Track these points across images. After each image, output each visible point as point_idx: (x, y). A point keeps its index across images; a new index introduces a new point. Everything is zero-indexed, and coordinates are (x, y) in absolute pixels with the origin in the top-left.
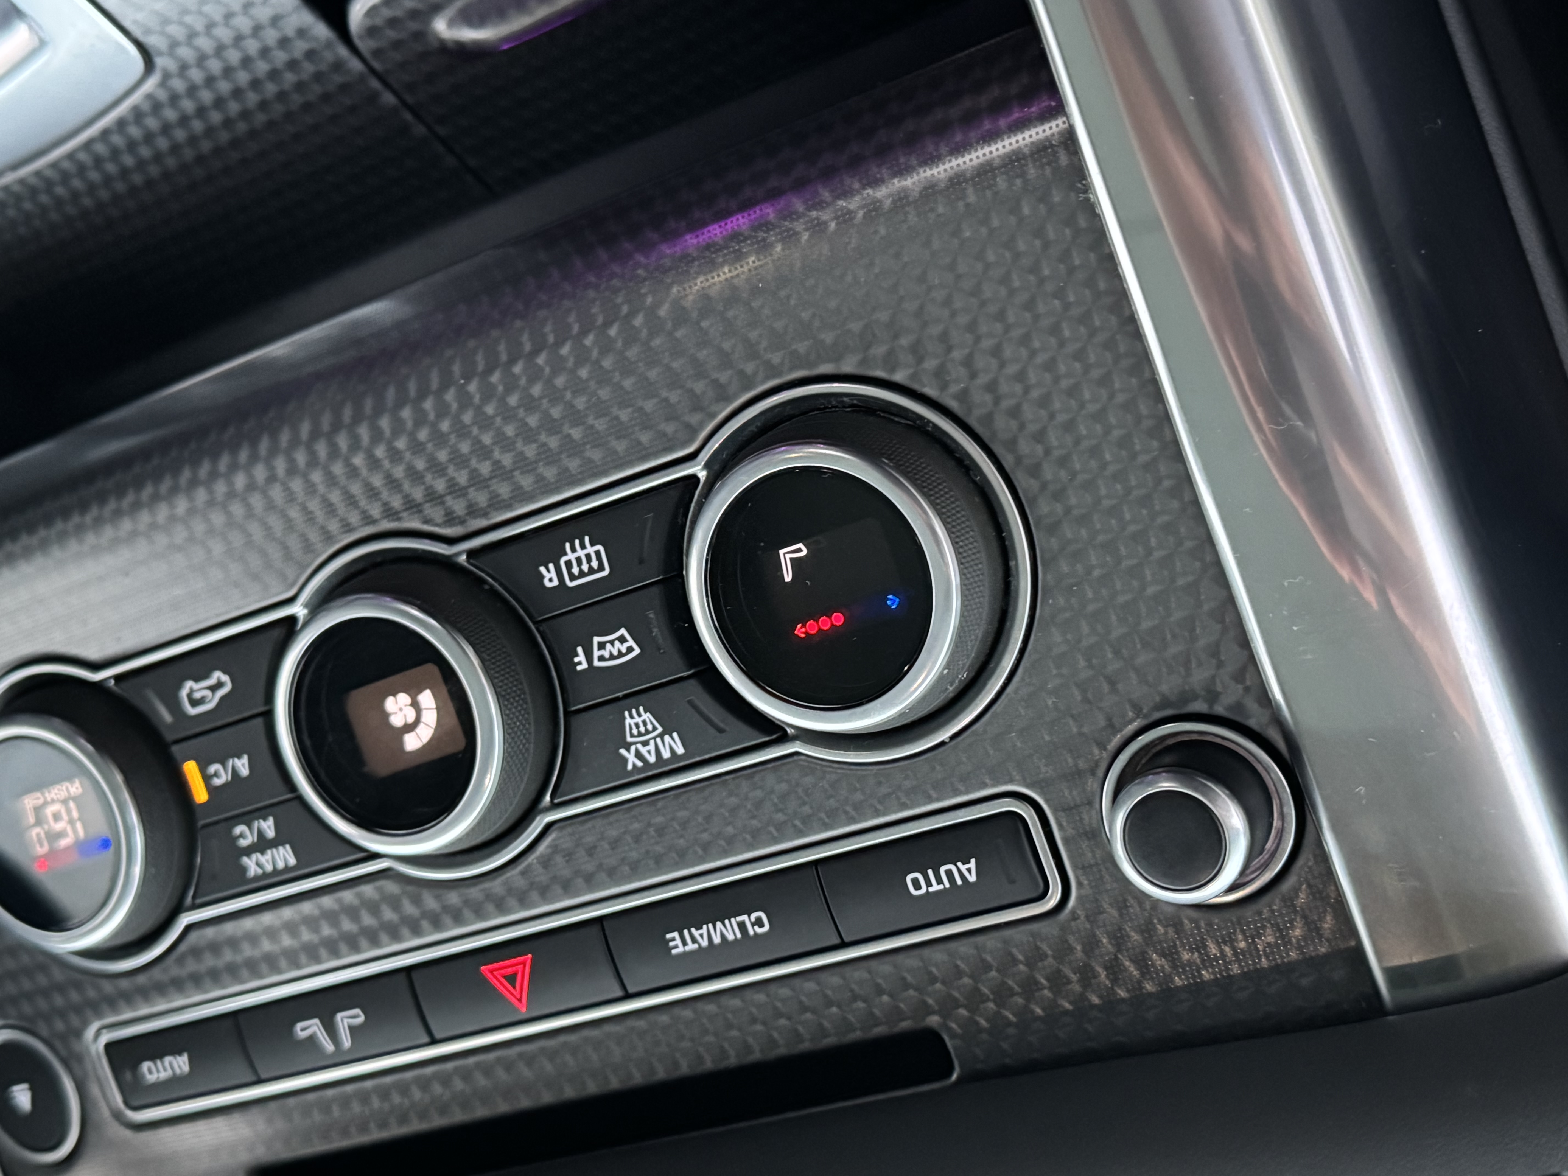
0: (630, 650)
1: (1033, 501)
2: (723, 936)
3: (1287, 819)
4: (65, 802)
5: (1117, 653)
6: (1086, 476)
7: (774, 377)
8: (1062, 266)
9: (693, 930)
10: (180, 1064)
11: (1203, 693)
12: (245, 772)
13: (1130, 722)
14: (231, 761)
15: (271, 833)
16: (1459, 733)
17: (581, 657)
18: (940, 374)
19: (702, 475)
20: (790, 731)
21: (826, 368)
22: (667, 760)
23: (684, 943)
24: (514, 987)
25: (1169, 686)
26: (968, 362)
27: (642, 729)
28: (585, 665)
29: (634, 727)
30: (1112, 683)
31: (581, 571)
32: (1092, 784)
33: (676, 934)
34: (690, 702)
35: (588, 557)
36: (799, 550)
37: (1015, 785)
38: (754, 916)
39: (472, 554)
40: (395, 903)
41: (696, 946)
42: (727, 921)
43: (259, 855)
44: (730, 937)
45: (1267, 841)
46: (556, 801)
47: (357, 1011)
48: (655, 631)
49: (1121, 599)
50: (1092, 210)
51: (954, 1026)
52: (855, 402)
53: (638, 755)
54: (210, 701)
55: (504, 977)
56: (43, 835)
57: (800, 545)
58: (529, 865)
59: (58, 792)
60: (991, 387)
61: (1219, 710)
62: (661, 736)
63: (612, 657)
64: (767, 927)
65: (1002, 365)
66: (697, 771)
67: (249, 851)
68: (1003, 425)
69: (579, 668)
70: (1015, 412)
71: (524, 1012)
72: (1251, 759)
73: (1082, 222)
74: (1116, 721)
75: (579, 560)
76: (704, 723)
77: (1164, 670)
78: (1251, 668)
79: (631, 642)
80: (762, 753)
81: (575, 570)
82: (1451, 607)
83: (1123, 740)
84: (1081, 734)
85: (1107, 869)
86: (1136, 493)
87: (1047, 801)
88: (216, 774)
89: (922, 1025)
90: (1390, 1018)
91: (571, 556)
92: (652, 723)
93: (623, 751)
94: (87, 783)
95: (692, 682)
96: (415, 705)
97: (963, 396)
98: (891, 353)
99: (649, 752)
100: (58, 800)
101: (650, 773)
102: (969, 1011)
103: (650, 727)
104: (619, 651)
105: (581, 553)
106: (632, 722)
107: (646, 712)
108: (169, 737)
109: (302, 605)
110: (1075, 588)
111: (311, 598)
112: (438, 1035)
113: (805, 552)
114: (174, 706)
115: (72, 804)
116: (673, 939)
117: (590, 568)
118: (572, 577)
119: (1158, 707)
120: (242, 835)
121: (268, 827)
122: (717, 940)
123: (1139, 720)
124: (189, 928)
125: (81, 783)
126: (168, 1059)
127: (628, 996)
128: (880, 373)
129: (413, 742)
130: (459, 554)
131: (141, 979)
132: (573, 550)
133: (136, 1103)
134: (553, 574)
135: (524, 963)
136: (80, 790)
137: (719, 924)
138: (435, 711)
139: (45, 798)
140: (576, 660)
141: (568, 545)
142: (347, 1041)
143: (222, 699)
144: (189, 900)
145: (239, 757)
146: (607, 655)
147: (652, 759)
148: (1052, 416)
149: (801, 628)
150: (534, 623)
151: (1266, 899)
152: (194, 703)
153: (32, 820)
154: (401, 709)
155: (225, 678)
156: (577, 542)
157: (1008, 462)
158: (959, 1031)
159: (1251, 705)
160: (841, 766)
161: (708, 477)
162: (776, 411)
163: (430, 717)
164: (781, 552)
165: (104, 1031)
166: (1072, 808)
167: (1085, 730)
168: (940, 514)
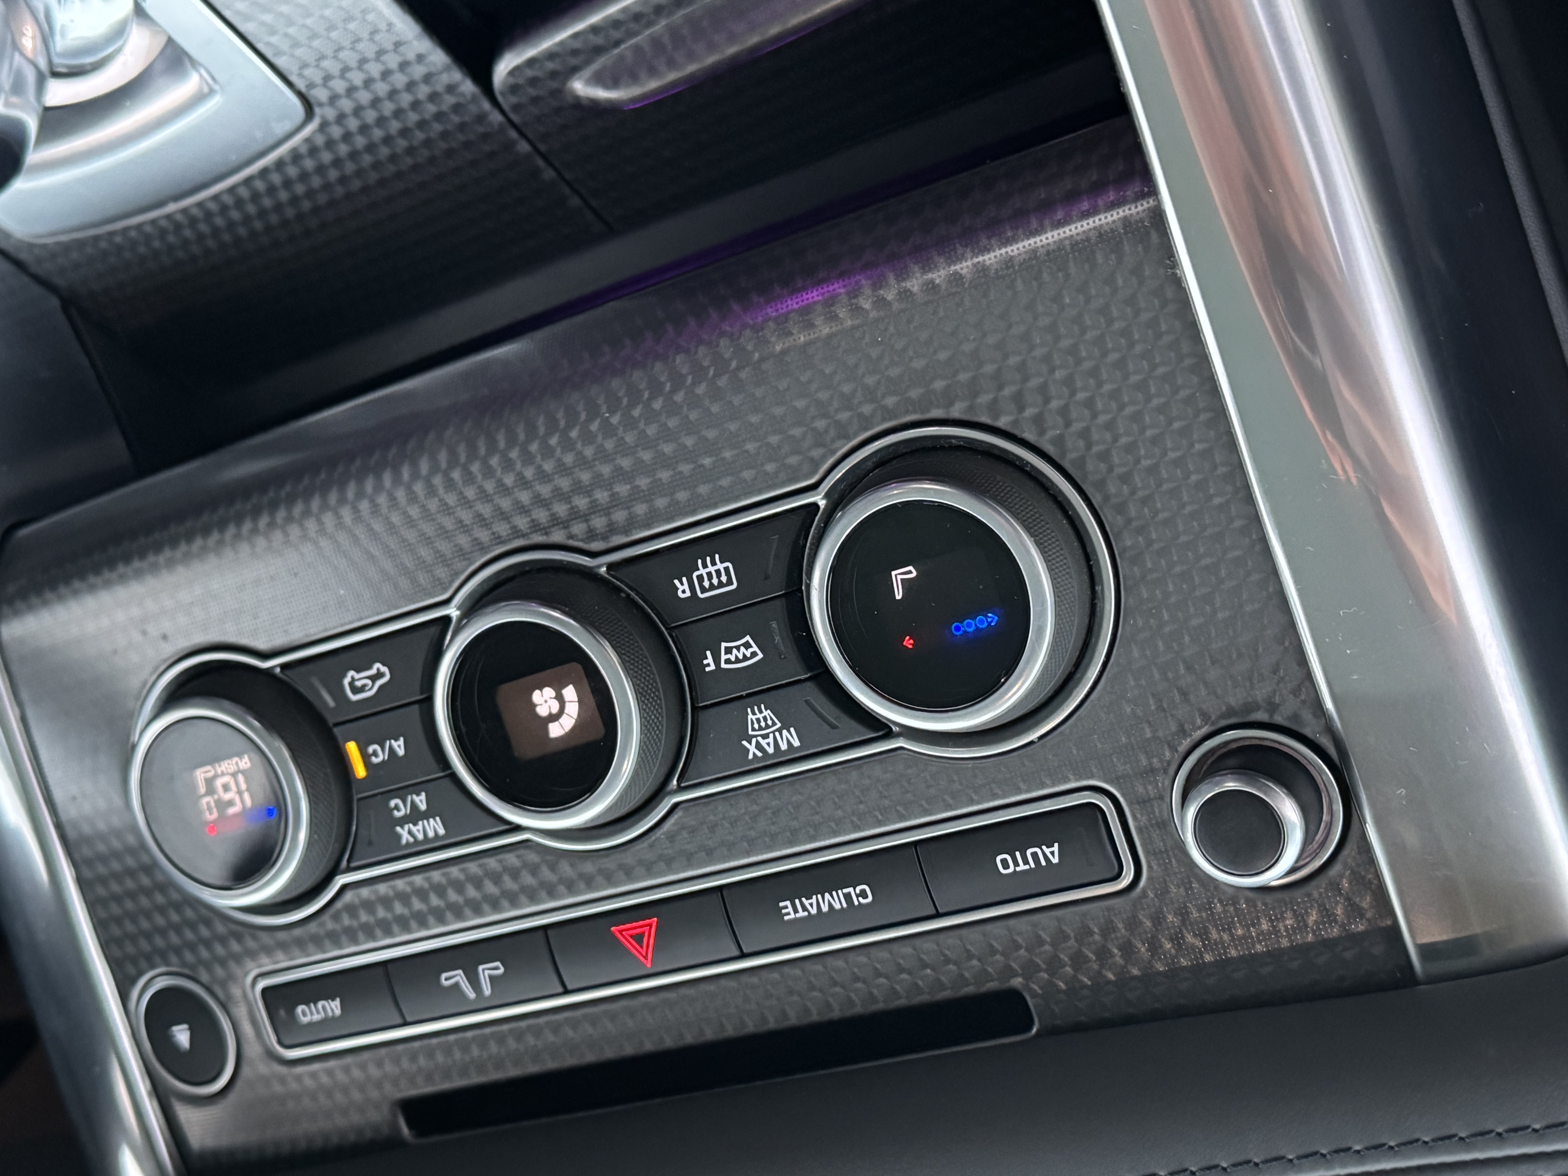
0: (754, 654)
1: (1118, 535)
2: (830, 904)
3: (1336, 815)
4: (234, 775)
5: (1189, 668)
6: (1166, 515)
7: (890, 419)
8: (1150, 332)
9: (804, 899)
10: (334, 1007)
11: (1264, 705)
12: (401, 752)
13: (1200, 728)
14: (388, 742)
15: (423, 807)
16: (1488, 745)
17: (710, 660)
18: (1039, 421)
19: (822, 503)
20: (895, 729)
21: (937, 413)
22: (785, 751)
23: (796, 911)
24: (642, 947)
25: (1236, 699)
26: (1064, 411)
27: (763, 724)
28: (712, 667)
29: (755, 722)
30: (1184, 694)
31: (711, 584)
32: (1162, 781)
33: (788, 903)
34: (806, 701)
35: (718, 572)
36: (910, 572)
37: (1096, 780)
38: (858, 889)
39: (611, 567)
40: (534, 870)
41: (806, 914)
42: (834, 893)
43: (411, 825)
44: (837, 906)
45: (1317, 833)
46: (683, 785)
47: (497, 964)
48: (777, 639)
49: (1195, 622)
50: (1178, 283)
51: (1036, 987)
52: (962, 443)
53: (759, 746)
54: (371, 689)
55: (631, 936)
56: (213, 804)
57: (910, 568)
58: (657, 839)
59: (229, 766)
60: (1085, 434)
61: (1278, 719)
62: (780, 730)
63: (738, 661)
64: (870, 899)
65: (1094, 416)
66: (811, 762)
67: (402, 821)
68: (1094, 469)
69: (707, 669)
70: (1104, 456)
71: (649, 968)
72: (1304, 762)
73: (1170, 293)
74: (1187, 727)
75: (709, 574)
76: (820, 720)
77: (1229, 683)
78: (1307, 683)
79: (755, 648)
80: (869, 747)
81: (706, 584)
82: (1485, 636)
83: (1191, 744)
84: (1155, 738)
85: (1175, 856)
86: (1209, 531)
87: (1123, 795)
88: (375, 754)
89: (1006, 985)
90: (1422, 987)
91: (702, 571)
92: (771, 719)
93: (745, 743)
94: (257, 758)
95: (809, 684)
96: (560, 698)
97: (1059, 441)
98: (995, 401)
99: (768, 744)
100: (228, 774)
101: (769, 763)
102: (1049, 975)
103: (770, 722)
104: (744, 655)
105: (711, 569)
106: (754, 717)
107: (766, 710)
108: (331, 721)
109: (455, 606)
110: (1154, 611)
111: (463, 602)
112: (570, 987)
113: (914, 574)
114: (338, 692)
115: (241, 778)
116: (786, 907)
117: (720, 582)
118: (704, 590)
119: (1223, 716)
120: (397, 808)
121: (421, 801)
122: (825, 908)
123: (1206, 727)
124: (344, 888)
125: (250, 759)
126: (320, 1004)
127: (743, 956)
128: (985, 419)
129: (556, 730)
130: (600, 566)
131: (297, 932)
132: (705, 566)
133: (287, 1042)
134: (686, 587)
135: (650, 925)
136: (249, 764)
137: (827, 895)
138: (577, 704)
139: (216, 771)
140: (705, 662)
141: (700, 561)
142: (488, 990)
143: (381, 687)
144: (344, 863)
145: (396, 740)
146: (733, 659)
147: (771, 750)
148: (1137, 461)
149: (909, 639)
150: (667, 629)
151: (1314, 883)
152: (356, 690)
153: (202, 790)
154: (546, 701)
155: (385, 669)
156: (708, 559)
157: (1096, 500)
158: (1039, 991)
159: (1307, 716)
160: (939, 760)
161: (826, 506)
162: (891, 450)
163: (573, 709)
164: (894, 573)
165: (260, 979)
166: (1144, 802)
167: (1160, 734)
168: (1039, 544)
